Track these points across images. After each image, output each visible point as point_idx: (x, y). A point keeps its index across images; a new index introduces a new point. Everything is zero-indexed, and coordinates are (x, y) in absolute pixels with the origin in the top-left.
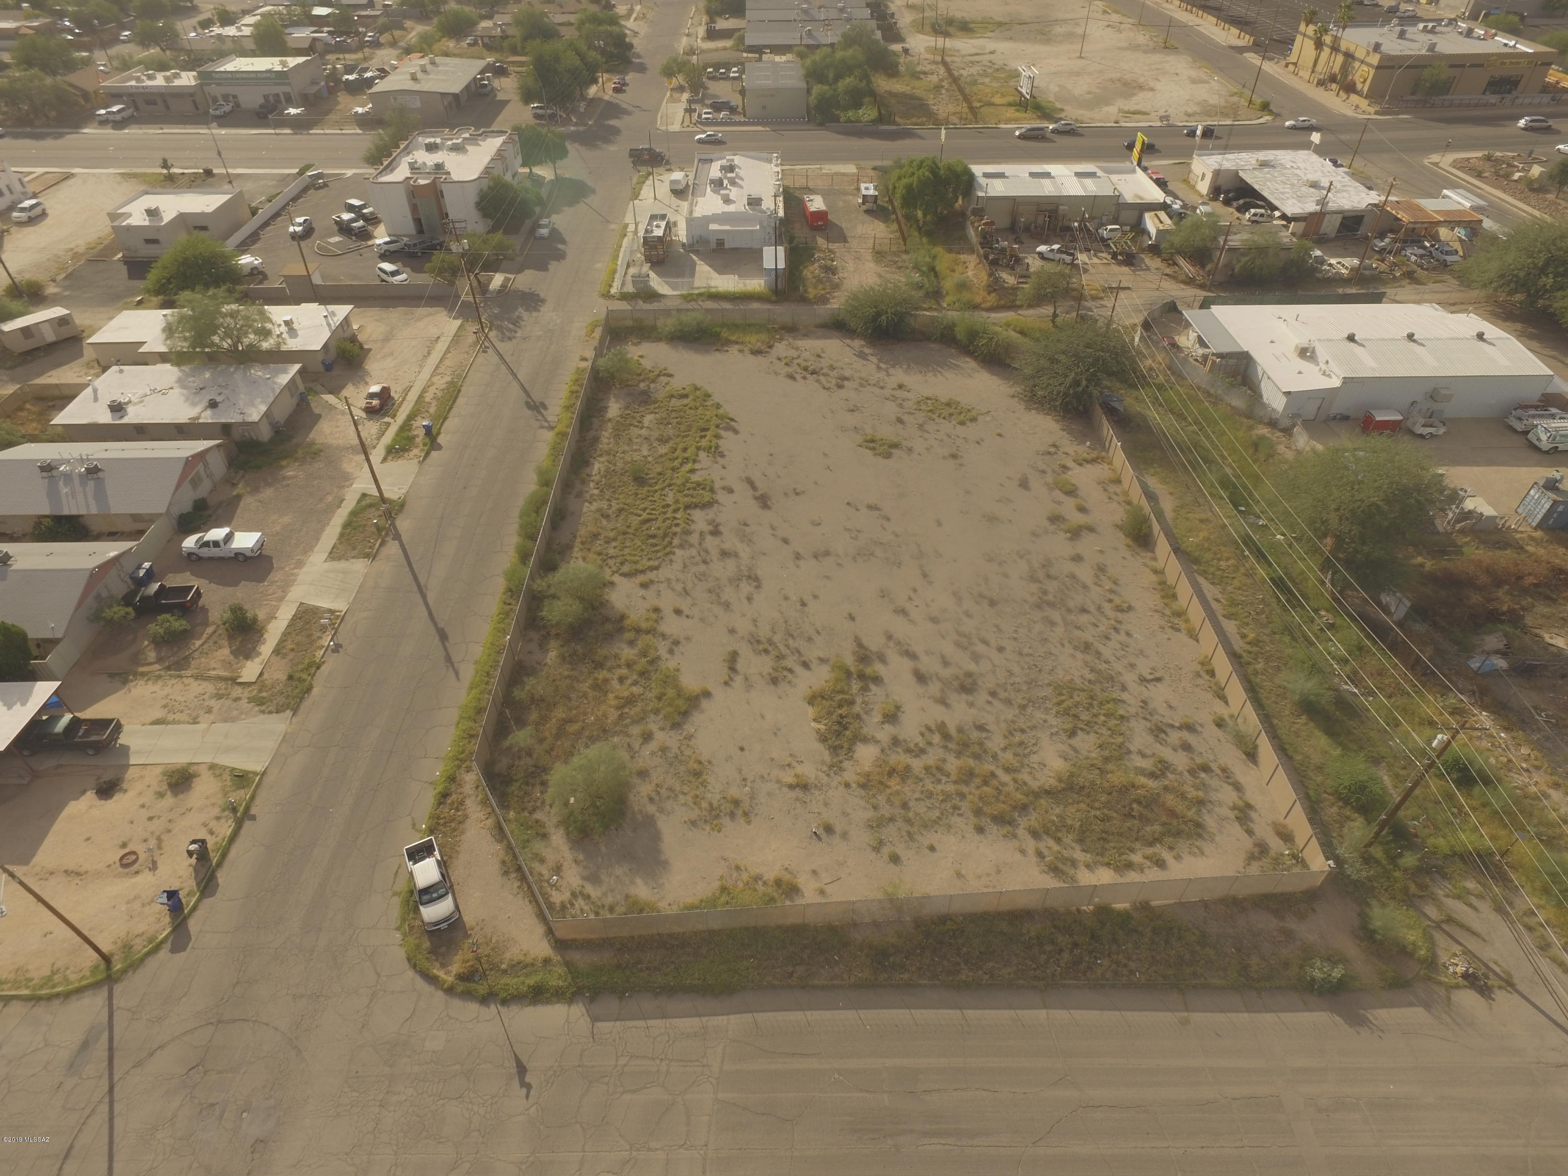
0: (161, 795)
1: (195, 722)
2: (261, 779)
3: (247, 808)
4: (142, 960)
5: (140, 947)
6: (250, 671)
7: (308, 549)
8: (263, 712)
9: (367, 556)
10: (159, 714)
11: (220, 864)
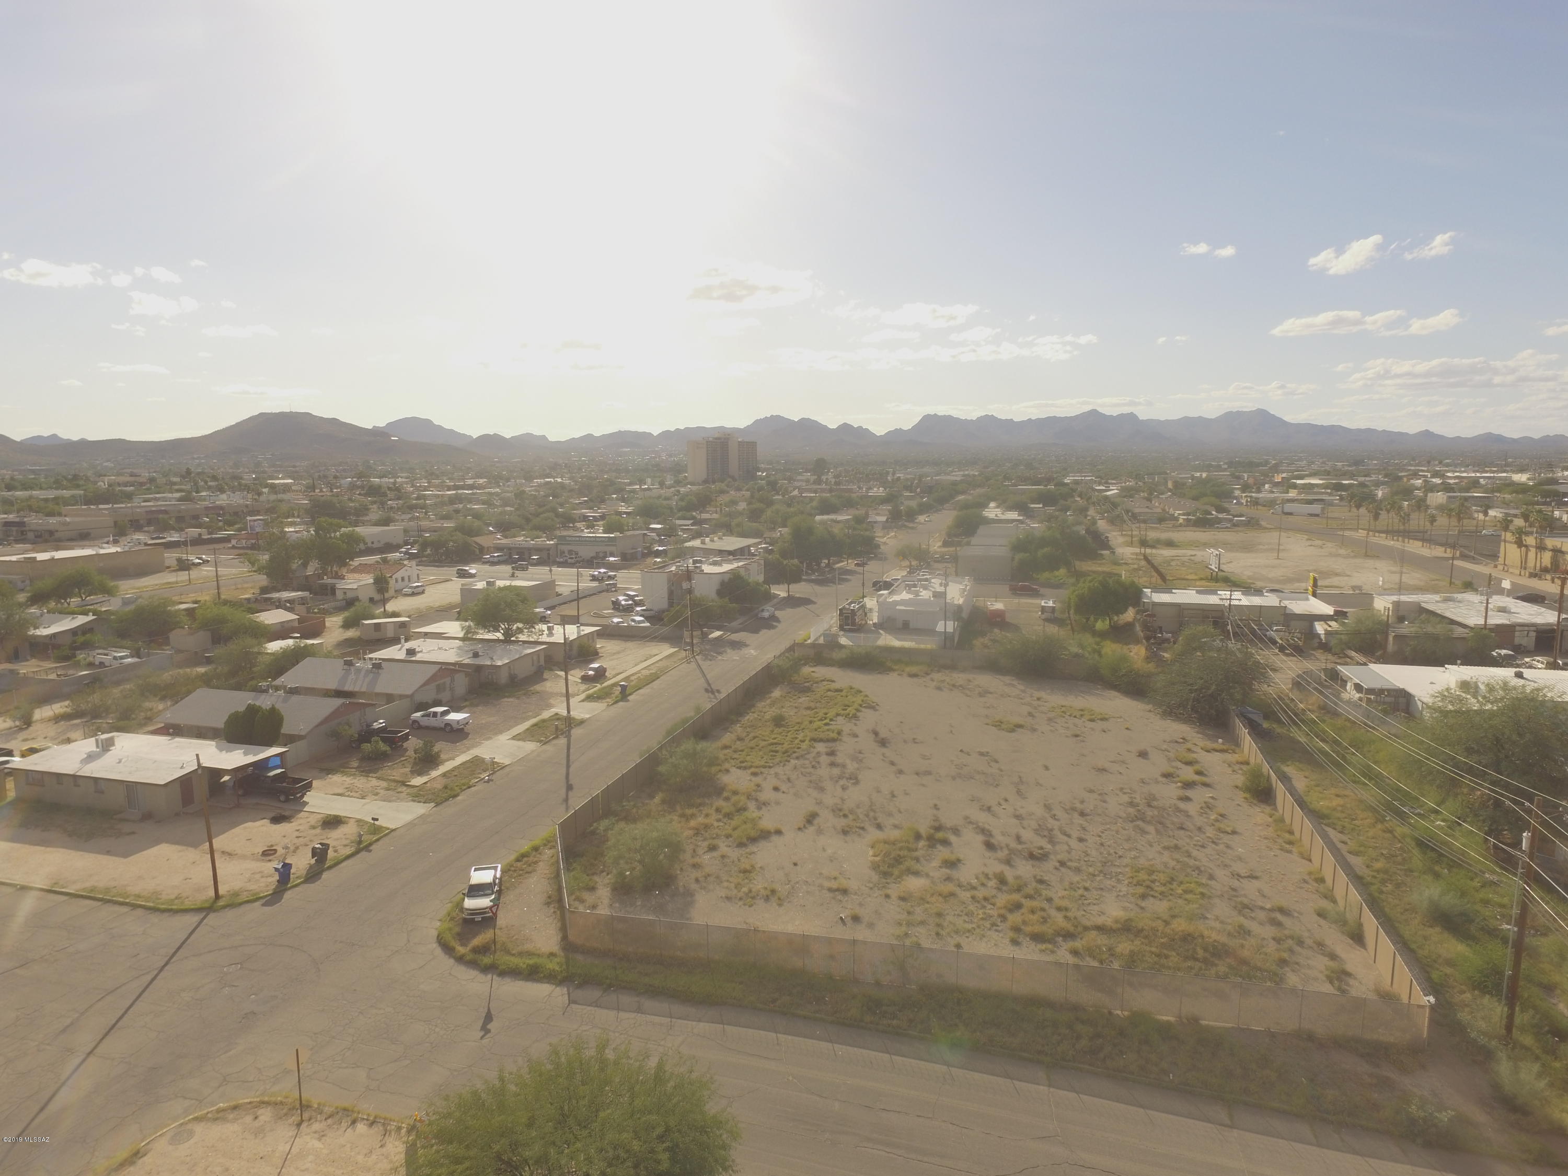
0: (314, 827)
1: (363, 798)
2: (390, 832)
3: (370, 844)
4: (241, 904)
5: (244, 897)
6: (418, 781)
7: (501, 732)
8: (414, 801)
9: (540, 741)
10: (340, 791)
11: (330, 868)
